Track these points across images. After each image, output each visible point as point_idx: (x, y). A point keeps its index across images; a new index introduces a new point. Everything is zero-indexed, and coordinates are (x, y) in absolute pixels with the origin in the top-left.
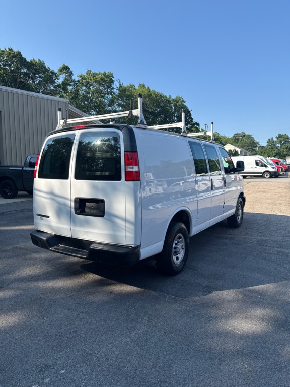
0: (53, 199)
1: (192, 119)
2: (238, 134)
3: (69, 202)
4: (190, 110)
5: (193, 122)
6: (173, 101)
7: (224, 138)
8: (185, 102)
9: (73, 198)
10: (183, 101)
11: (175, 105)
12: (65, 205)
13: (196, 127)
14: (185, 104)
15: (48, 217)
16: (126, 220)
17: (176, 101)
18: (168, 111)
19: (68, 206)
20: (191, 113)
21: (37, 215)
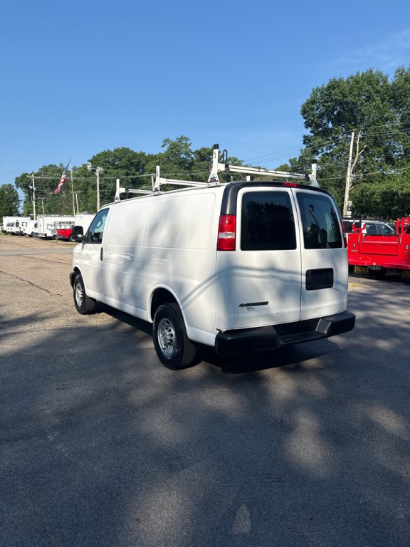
0: (274, 277)
3: (300, 277)
9: (304, 271)
12: (293, 281)
15: (266, 303)
19: (298, 282)
21: (242, 305)
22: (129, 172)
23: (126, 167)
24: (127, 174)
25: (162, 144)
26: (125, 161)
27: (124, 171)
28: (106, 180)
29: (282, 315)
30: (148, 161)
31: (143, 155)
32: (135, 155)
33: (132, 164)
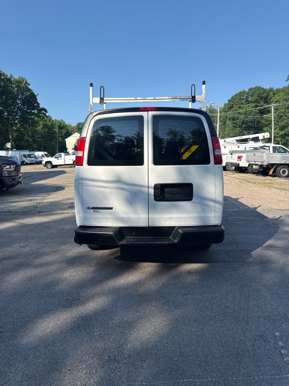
1: (39, 104)
2: (81, 123)
3: (147, 189)
4: (36, 94)
5: (39, 107)
6: (16, 81)
7: (70, 127)
8: (29, 85)
9: (152, 184)
10: (26, 83)
11: (18, 87)
13: (44, 113)
14: (29, 87)
15: (111, 208)
16: (215, 201)
17: (19, 82)
18: (11, 92)
19: (145, 194)
20: (37, 97)
21: (89, 208)
22: (258, 104)
23: (256, 101)
24: (257, 106)
25: (287, 79)
26: (255, 97)
27: (253, 105)
28: (239, 113)
29: (129, 219)
30: (274, 94)
31: (271, 90)
32: (264, 91)
33: (261, 98)
